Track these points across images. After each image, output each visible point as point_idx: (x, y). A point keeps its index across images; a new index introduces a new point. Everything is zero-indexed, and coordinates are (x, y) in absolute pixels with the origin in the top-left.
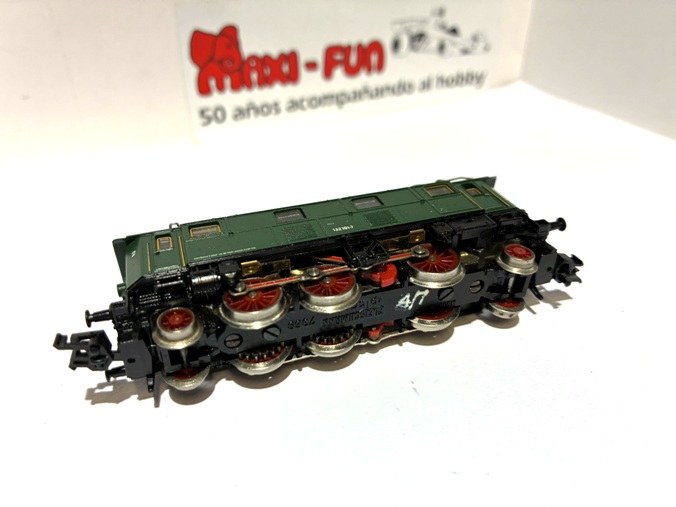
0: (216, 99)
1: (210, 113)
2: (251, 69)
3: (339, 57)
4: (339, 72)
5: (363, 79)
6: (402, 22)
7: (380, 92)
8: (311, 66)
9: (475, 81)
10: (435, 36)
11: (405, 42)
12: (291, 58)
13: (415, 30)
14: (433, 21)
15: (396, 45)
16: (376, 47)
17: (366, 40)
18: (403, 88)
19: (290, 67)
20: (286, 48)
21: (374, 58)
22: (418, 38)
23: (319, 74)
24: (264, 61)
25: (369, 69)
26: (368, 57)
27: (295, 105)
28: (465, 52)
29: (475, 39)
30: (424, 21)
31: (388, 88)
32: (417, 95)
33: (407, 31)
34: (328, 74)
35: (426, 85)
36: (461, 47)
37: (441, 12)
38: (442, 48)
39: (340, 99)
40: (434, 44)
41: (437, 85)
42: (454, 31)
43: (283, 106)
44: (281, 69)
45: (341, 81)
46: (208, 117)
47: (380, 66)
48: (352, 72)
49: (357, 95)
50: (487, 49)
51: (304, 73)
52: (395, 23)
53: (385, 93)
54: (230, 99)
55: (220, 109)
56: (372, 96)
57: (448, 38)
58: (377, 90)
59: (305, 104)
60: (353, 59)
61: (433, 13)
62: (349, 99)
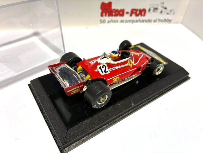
0: (104, 18)
1: (102, 21)
2: (113, 12)
3: (134, 12)
4: (134, 15)
5: (140, 18)
6: (152, 5)
7: (143, 21)
8: (127, 13)
9: (169, 21)
10: (160, 9)
11: (152, 9)
12: (123, 11)
13: (155, 7)
14: (160, 5)
15: (149, 10)
16: (144, 10)
17: (142, 8)
18: (149, 21)
19: (122, 13)
20: (122, 8)
21: (143, 13)
22: (156, 9)
23: (129, 15)
24: (116, 11)
25: (141, 15)
26: (141, 12)
27: (122, 21)
28: (168, 14)
29: (171, 11)
30: (158, 5)
31: (145, 21)
32: (152, 23)
33: (153, 7)
34: (131, 15)
35: (155, 21)
36: (167, 12)
37: (163, 3)
38: (161, 12)
39: (133, 22)
40: (160, 11)
41: (158, 21)
42: (166, 8)
43: (119, 21)
44: (120, 13)
45: (134, 17)
46: (102, 22)
47: (144, 15)
48: (137, 15)
49: (137, 21)
50: (174, 14)
51: (125, 14)
52: (150, 5)
53: (144, 21)
54: (107, 18)
55: (105, 20)
56: (141, 22)
57: (164, 10)
58: (142, 21)
59: (124, 22)
60: (138, 12)
61: (161, 3)
62: (135, 22)
